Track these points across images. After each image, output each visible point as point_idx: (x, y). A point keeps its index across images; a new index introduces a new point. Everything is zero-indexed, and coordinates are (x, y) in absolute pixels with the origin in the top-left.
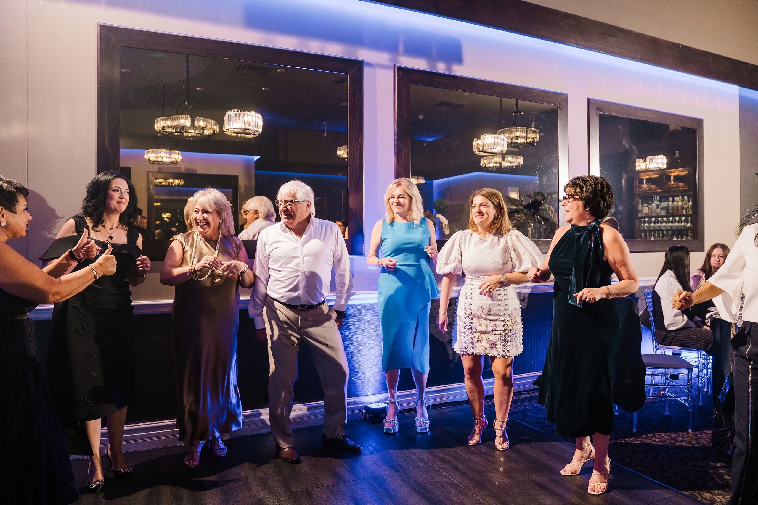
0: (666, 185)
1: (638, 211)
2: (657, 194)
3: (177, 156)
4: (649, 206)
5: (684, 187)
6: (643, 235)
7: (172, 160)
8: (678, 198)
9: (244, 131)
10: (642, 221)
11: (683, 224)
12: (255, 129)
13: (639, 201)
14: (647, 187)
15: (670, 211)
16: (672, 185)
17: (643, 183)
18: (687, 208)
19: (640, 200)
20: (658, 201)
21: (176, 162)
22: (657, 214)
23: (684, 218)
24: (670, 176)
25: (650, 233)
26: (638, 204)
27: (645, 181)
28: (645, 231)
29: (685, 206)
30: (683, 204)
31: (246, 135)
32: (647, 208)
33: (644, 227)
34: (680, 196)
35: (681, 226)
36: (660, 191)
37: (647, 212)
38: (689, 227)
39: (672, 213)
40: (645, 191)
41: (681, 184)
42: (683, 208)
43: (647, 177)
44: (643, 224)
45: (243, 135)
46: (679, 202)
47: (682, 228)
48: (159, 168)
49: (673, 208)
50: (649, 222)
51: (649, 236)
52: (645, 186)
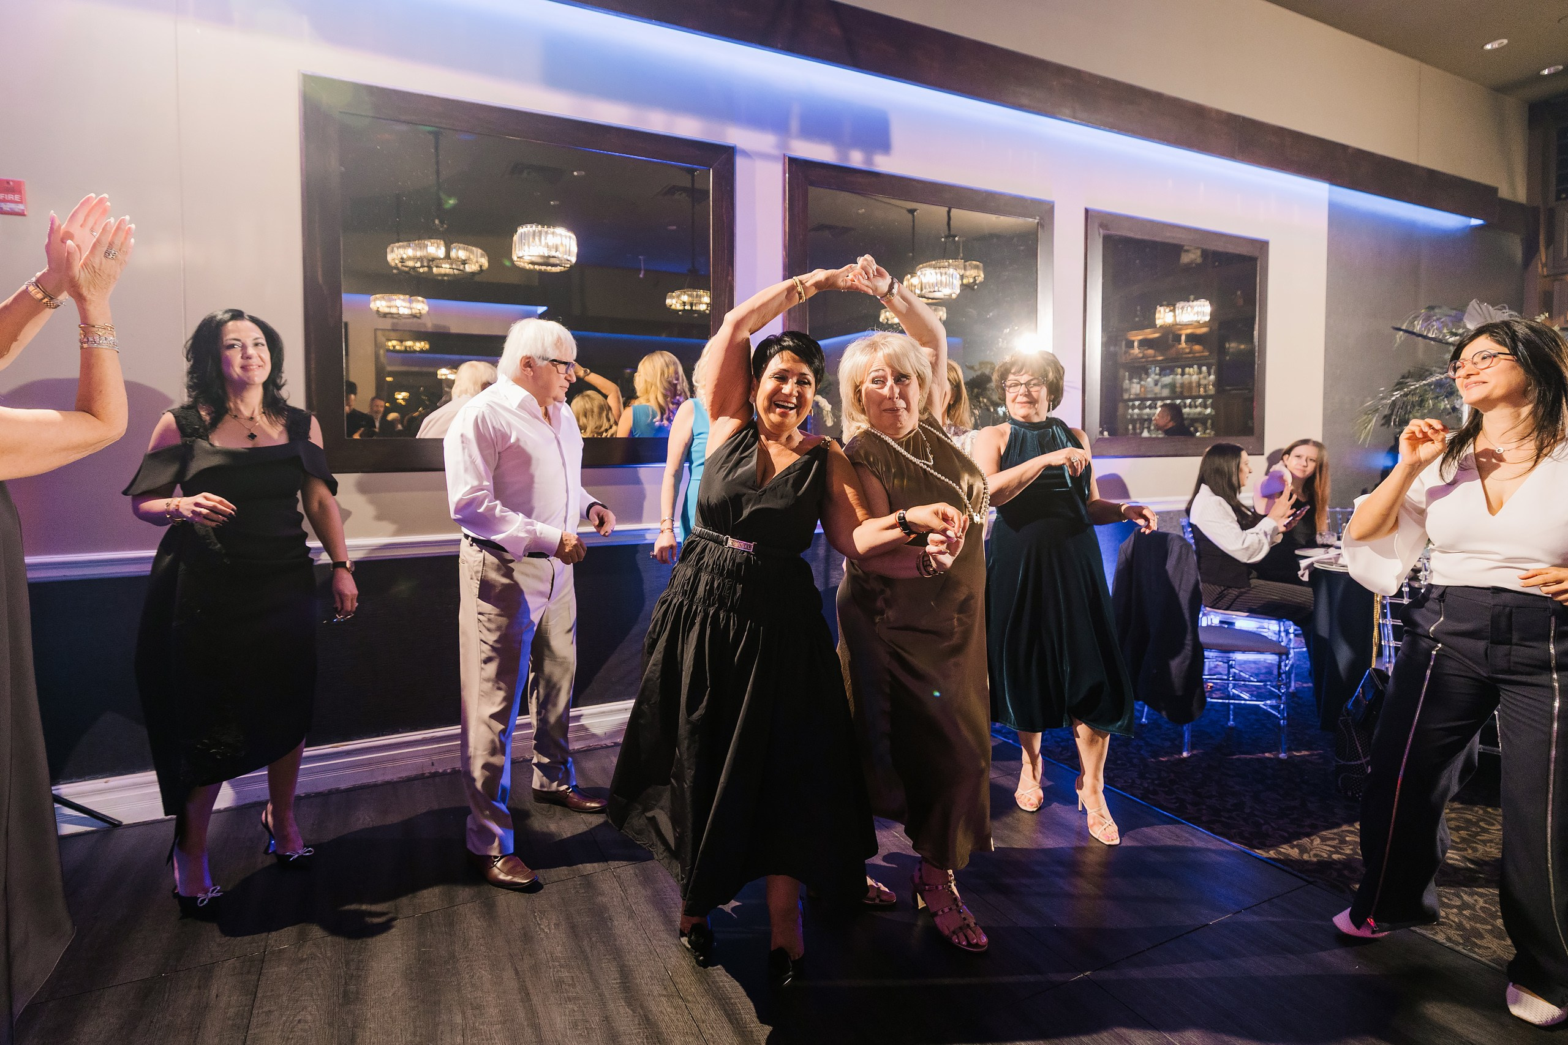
0: (1174, 349)
1: (1123, 390)
2: (1156, 363)
3: (421, 306)
4: (1143, 383)
5: (1203, 352)
6: (1130, 427)
7: (414, 311)
8: (1191, 369)
9: (546, 261)
10: (1128, 405)
11: (1199, 410)
12: (565, 257)
13: (1125, 376)
14: (1140, 353)
15: (1178, 390)
16: (1183, 349)
17: (1133, 347)
18: (1206, 385)
19: (1127, 374)
20: (1156, 375)
21: (418, 315)
22: (1156, 394)
23: (1200, 400)
24: (1180, 336)
25: (1142, 424)
26: (1124, 380)
27: (1136, 344)
28: (1133, 421)
29: (1203, 382)
30: (1200, 379)
31: (550, 268)
32: (1139, 386)
33: (1132, 415)
34: (1195, 366)
35: (1195, 414)
36: (1160, 358)
37: (1138, 392)
38: (1208, 414)
39: (1182, 393)
40: (1136, 358)
41: (1197, 348)
42: (1199, 385)
43: (1140, 337)
44: (1130, 411)
45: (543, 268)
46: (1192, 375)
47: (1196, 416)
48: (393, 324)
49: (1182, 385)
50: (1141, 407)
51: (1140, 429)
52: (1136, 351)
